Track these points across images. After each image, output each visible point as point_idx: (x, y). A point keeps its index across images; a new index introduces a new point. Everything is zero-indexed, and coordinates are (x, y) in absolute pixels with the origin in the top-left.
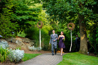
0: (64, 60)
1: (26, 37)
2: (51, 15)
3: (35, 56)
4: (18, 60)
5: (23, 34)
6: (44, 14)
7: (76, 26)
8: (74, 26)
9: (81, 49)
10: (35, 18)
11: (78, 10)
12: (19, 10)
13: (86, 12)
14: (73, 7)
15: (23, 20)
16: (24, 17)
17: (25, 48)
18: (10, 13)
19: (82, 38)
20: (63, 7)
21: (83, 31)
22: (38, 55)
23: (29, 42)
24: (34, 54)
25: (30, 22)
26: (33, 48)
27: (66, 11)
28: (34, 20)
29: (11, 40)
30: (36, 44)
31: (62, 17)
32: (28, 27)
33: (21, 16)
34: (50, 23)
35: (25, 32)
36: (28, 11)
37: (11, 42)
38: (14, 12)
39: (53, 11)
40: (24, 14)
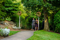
0: (34, 35)
1: (11, 21)
2: (26, 7)
3: (17, 33)
4: (6, 35)
5: (9, 19)
6: (22, 7)
7: (42, 14)
8: (40, 14)
9: (45, 28)
10: (17, 9)
11: (43, 4)
12: (7, 4)
13: (48, 5)
14: (40, 2)
15: (9, 10)
16: (10, 8)
17: (11, 27)
18: (1, 6)
19: (46, 21)
20: (34, 2)
21: (46, 17)
22: (18, 32)
23: (13, 24)
24: (16, 31)
25: (14, 12)
26: (15, 27)
27: (36, 4)
28: (16, 10)
29: (2, 22)
30: (18, 25)
31: (33, 8)
32: (12, 15)
33: (8, 8)
34: (26, 12)
35: (11, 18)
36: (12, 5)
37: (2, 24)
38: (3, 5)
39: (28, 4)
40: (10, 7)
